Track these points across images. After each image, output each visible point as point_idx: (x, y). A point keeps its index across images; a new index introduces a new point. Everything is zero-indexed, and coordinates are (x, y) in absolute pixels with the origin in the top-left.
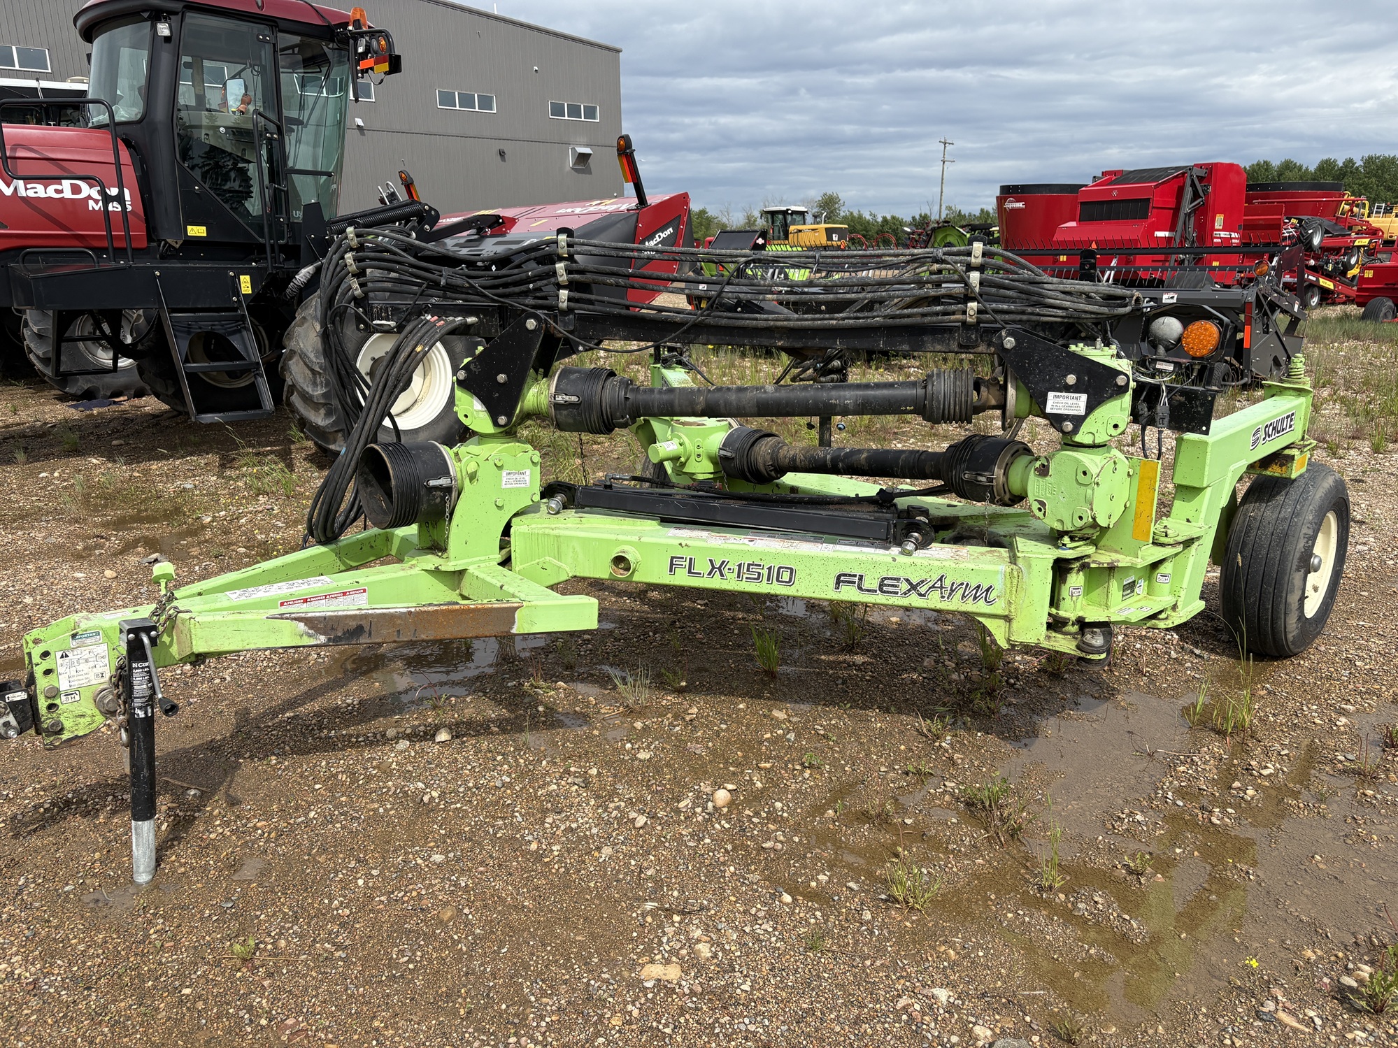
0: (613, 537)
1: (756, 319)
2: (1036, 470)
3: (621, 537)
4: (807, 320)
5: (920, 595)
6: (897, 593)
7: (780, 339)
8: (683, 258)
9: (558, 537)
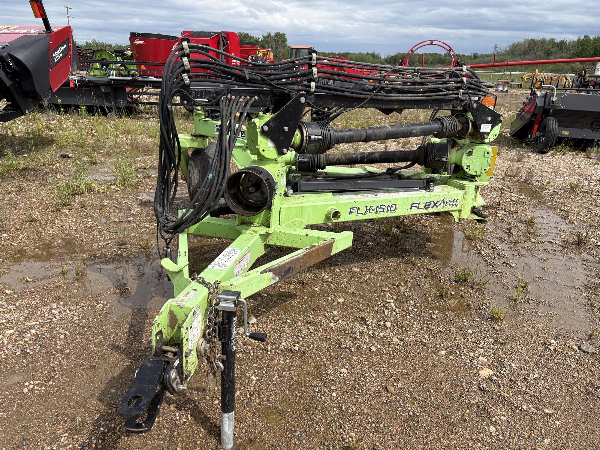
0: (326, 203)
1: (391, 96)
2: (466, 154)
3: (330, 203)
4: (409, 97)
5: (437, 207)
6: (429, 208)
7: (396, 105)
8: (364, 68)
9: (302, 207)
